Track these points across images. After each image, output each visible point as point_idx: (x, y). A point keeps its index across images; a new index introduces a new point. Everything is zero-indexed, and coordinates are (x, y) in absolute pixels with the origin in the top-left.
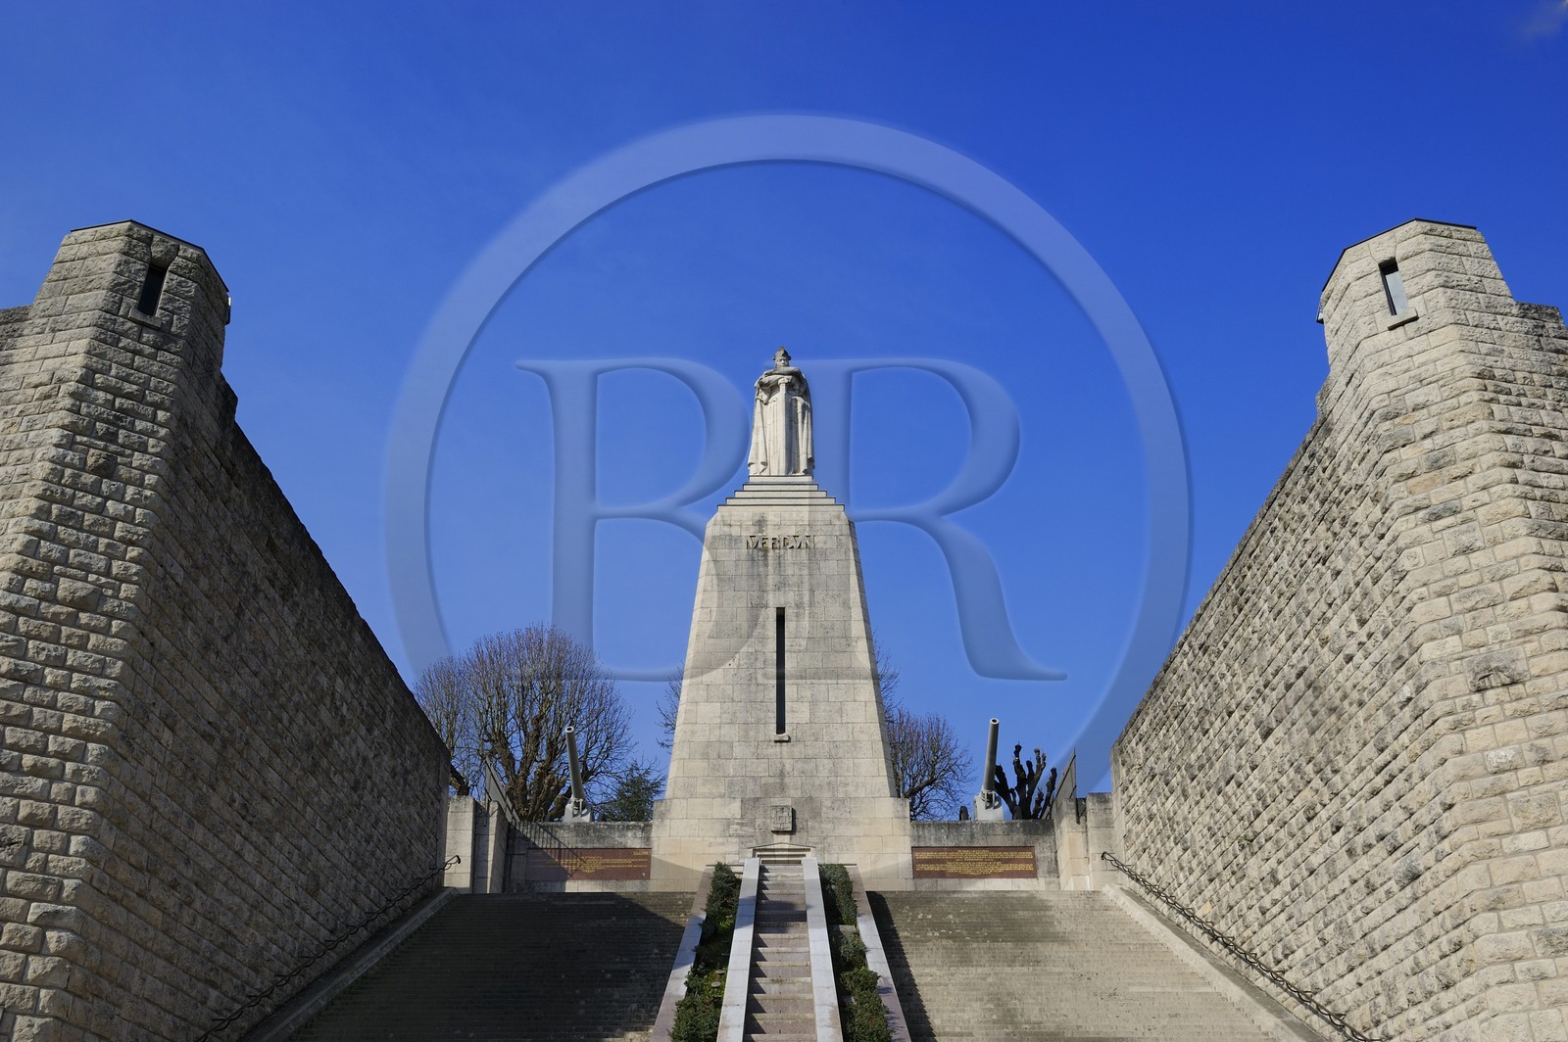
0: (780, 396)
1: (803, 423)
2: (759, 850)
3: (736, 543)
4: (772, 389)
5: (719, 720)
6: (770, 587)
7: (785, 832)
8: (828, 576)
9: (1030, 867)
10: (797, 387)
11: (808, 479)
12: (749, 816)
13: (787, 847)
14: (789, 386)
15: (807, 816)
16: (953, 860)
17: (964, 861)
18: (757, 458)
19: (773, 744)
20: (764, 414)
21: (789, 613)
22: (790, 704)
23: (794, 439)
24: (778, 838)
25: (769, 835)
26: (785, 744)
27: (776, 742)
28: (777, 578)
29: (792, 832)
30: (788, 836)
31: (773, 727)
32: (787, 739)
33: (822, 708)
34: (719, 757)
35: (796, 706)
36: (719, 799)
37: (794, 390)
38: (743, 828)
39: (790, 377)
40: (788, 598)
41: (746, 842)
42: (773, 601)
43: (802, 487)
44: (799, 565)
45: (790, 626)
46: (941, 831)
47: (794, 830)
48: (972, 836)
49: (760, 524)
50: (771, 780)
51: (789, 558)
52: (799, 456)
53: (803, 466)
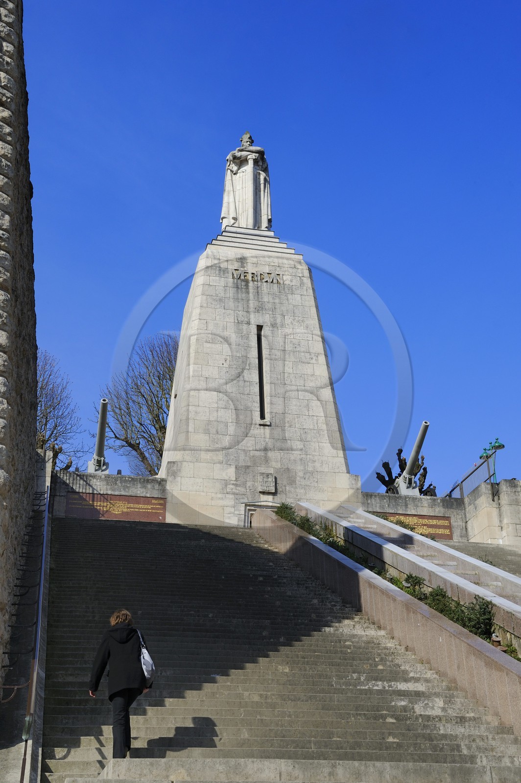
1: (264, 191)
2: (249, 506)
3: (224, 274)
4: (241, 162)
5: (216, 405)
6: (252, 309)
7: (269, 493)
8: (294, 306)
9: (447, 532)
10: (261, 163)
12: (241, 479)
13: (270, 504)
14: (256, 162)
15: (285, 482)
18: (228, 214)
19: (257, 426)
21: (266, 329)
22: (269, 398)
24: (264, 498)
25: (257, 495)
26: (267, 427)
27: (260, 425)
28: (256, 303)
29: (274, 494)
30: (270, 497)
31: (257, 414)
32: (269, 424)
33: (294, 403)
34: (217, 433)
35: (274, 400)
36: (218, 465)
37: (259, 165)
38: (237, 488)
39: (257, 155)
40: (264, 319)
41: (240, 499)
42: (253, 319)
43: (268, 239)
44: (273, 295)
45: (267, 340)
46: (384, 501)
47: (276, 492)
48: (406, 506)
49: (242, 261)
50: (258, 454)
51: (265, 290)
52: (261, 216)
53: (265, 224)
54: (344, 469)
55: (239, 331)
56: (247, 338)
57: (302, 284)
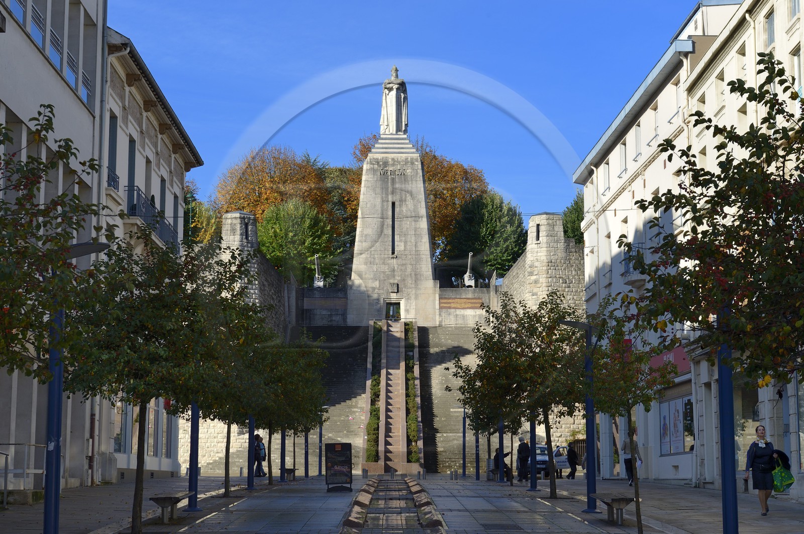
0: (394, 93)
1: (403, 106)
2: (386, 299)
3: (376, 173)
6: (390, 193)
7: (394, 292)
8: (412, 188)
9: (480, 305)
12: (382, 286)
13: (395, 297)
14: (397, 89)
15: (402, 286)
16: (454, 303)
17: (458, 303)
18: (384, 123)
19: (390, 258)
20: (387, 100)
21: (397, 204)
22: (397, 243)
24: (392, 295)
25: (389, 293)
26: (395, 259)
28: (392, 189)
30: (395, 294)
31: (390, 252)
32: (395, 257)
33: (409, 244)
34: (371, 264)
35: (399, 243)
36: (371, 280)
37: (400, 90)
38: (380, 291)
39: (398, 85)
40: (396, 198)
41: (381, 296)
42: (390, 199)
43: (402, 141)
44: (401, 182)
45: (397, 210)
46: (450, 292)
47: (398, 292)
48: (461, 294)
49: (386, 164)
50: (390, 273)
51: (397, 180)
52: (402, 122)
53: (403, 129)
54: (431, 278)
55: (383, 206)
56: (387, 210)
57: (417, 174)
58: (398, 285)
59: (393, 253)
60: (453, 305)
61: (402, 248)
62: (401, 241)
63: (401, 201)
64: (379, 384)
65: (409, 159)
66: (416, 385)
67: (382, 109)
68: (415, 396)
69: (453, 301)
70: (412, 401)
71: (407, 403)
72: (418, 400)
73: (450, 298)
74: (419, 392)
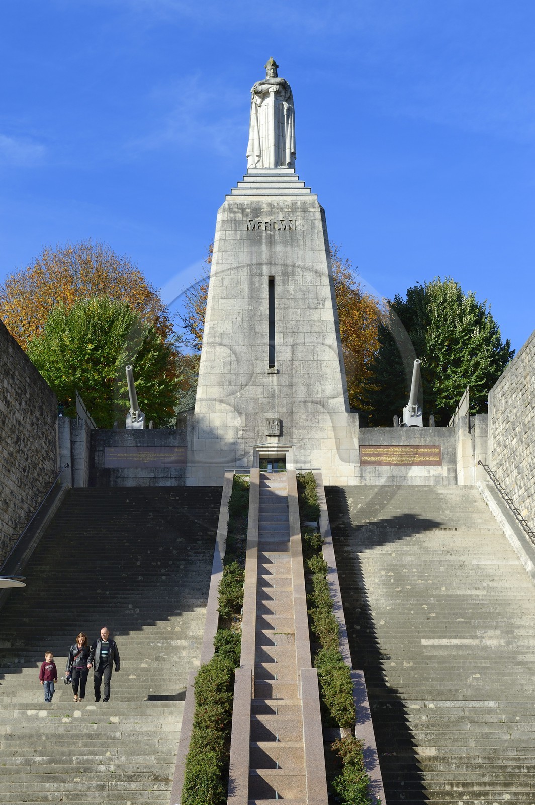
0: (270, 100)
1: (287, 123)
2: (258, 448)
3: (239, 227)
4: (264, 95)
5: (229, 359)
6: (264, 260)
7: (274, 436)
8: (305, 252)
9: (437, 459)
10: (283, 94)
11: (291, 171)
12: (251, 425)
13: (276, 445)
14: (277, 93)
15: (289, 425)
16: (386, 454)
17: (394, 455)
18: (253, 152)
19: (266, 375)
20: (258, 115)
21: (278, 280)
22: (278, 347)
23: (281, 137)
24: (271, 440)
25: (265, 438)
26: (275, 375)
27: (269, 374)
28: (269, 254)
29: (279, 436)
30: (276, 438)
31: (267, 363)
32: (276, 372)
33: (300, 349)
35: (282, 348)
36: (230, 414)
37: (281, 96)
38: (247, 433)
39: (278, 86)
40: (276, 269)
41: (249, 442)
42: (266, 271)
43: (287, 179)
44: (285, 243)
45: (278, 289)
46: (379, 435)
47: (281, 435)
48: (400, 438)
49: (257, 211)
50: (266, 401)
51: (277, 238)
52: (285, 151)
53: (288, 160)
54: (343, 408)
55: (252, 283)
56: (260, 290)
57: (313, 227)
58: (281, 422)
59: (272, 365)
60: (385, 459)
61: (288, 356)
62: (285, 344)
63: (285, 274)
64: (240, 582)
65: (299, 204)
66: (332, 584)
67: (251, 130)
68: (331, 606)
69: (386, 451)
70: (323, 616)
71: (311, 621)
72: (340, 616)
73: (379, 446)
74: (338, 599)
